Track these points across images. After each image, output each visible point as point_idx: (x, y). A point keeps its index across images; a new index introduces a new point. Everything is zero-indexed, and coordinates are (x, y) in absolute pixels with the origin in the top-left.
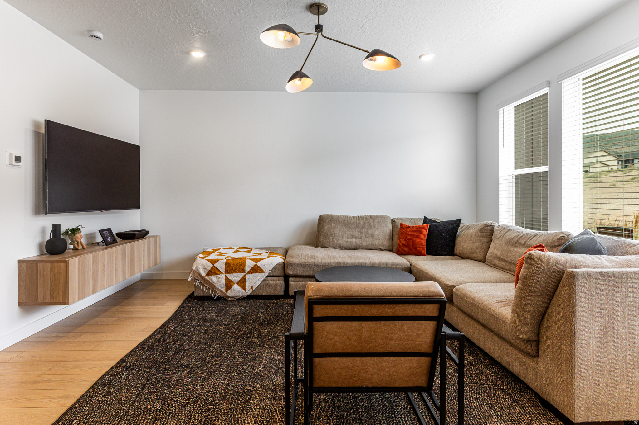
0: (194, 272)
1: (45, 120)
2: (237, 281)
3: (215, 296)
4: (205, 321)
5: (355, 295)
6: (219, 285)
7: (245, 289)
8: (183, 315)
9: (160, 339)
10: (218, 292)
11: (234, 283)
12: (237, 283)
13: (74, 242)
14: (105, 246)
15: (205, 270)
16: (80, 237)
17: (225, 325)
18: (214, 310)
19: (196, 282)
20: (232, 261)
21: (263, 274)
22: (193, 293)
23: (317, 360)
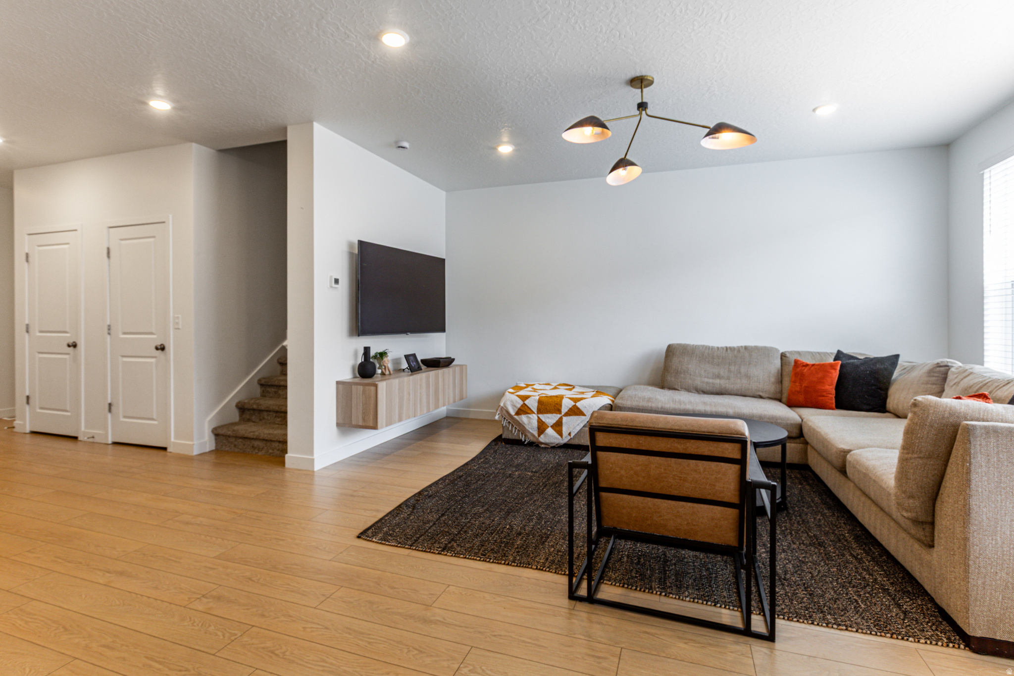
0: (501, 409)
1: (359, 241)
2: (552, 424)
3: (525, 441)
4: (510, 466)
5: (640, 425)
6: (530, 427)
7: (561, 434)
8: (488, 457)
9: (462, 476)
10: (529, 435)
11: (548, 427)
12: (552, 427)
13: (382, 367)
14: (410, 373)
15: (515, 408)
16: (387, 362)
17: (532, 472)
18: (523, 455)
19: (504, 421)
20: (546, 399)
21: (583, 417)
22: (501, 436)
23: (604, 495)
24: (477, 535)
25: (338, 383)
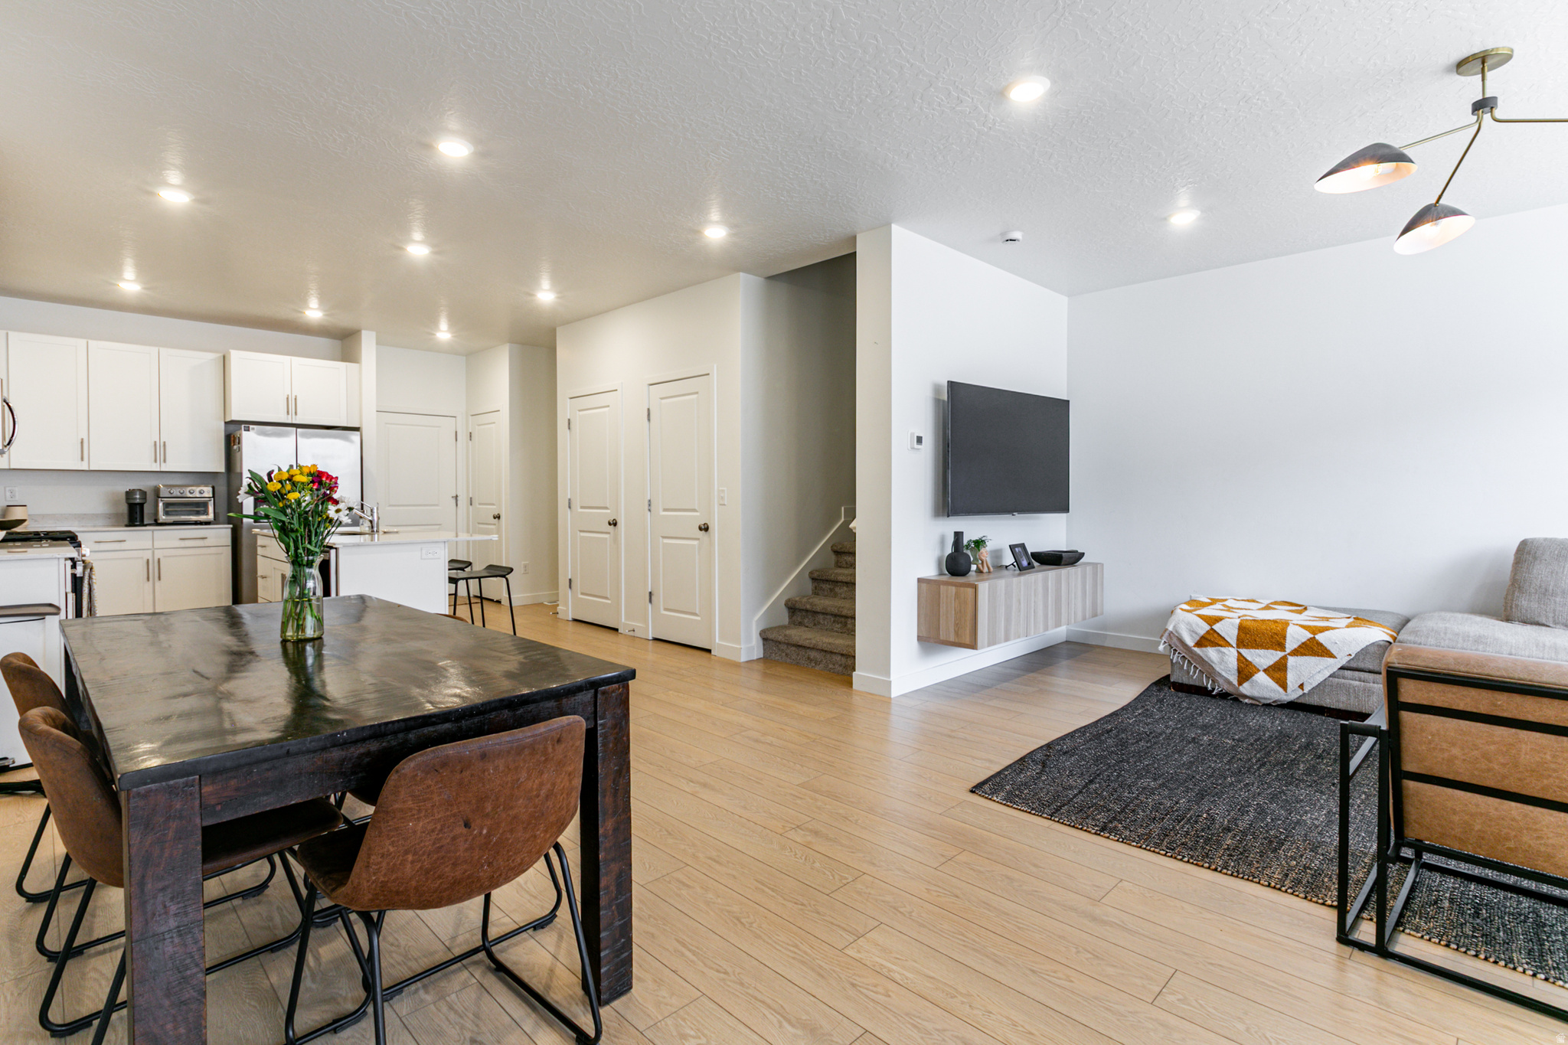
0: (1170, 635)
1: (948, 382)
2: (1265, 667)
3: (1213, 689)
4: (1192, 725)
6: (1222, 667)
7: (1283, 685)
8: (1149, 707)
9: (1111, 730)
10: (1221, 681)
11: (1259, 670)
12: (1265, 671)
13: (978, 561)
14: (1018, 572)
15: (1194, 635)
16: (985, 554)
17: (1234, 740)
18: (1212, 712)
19: (1174, 654)
20: (1255, 625)
21: (1330, 660)
22: (1168, 677)
23: (1411, 785)
24: (1154, 819)
25: (920, 580)
